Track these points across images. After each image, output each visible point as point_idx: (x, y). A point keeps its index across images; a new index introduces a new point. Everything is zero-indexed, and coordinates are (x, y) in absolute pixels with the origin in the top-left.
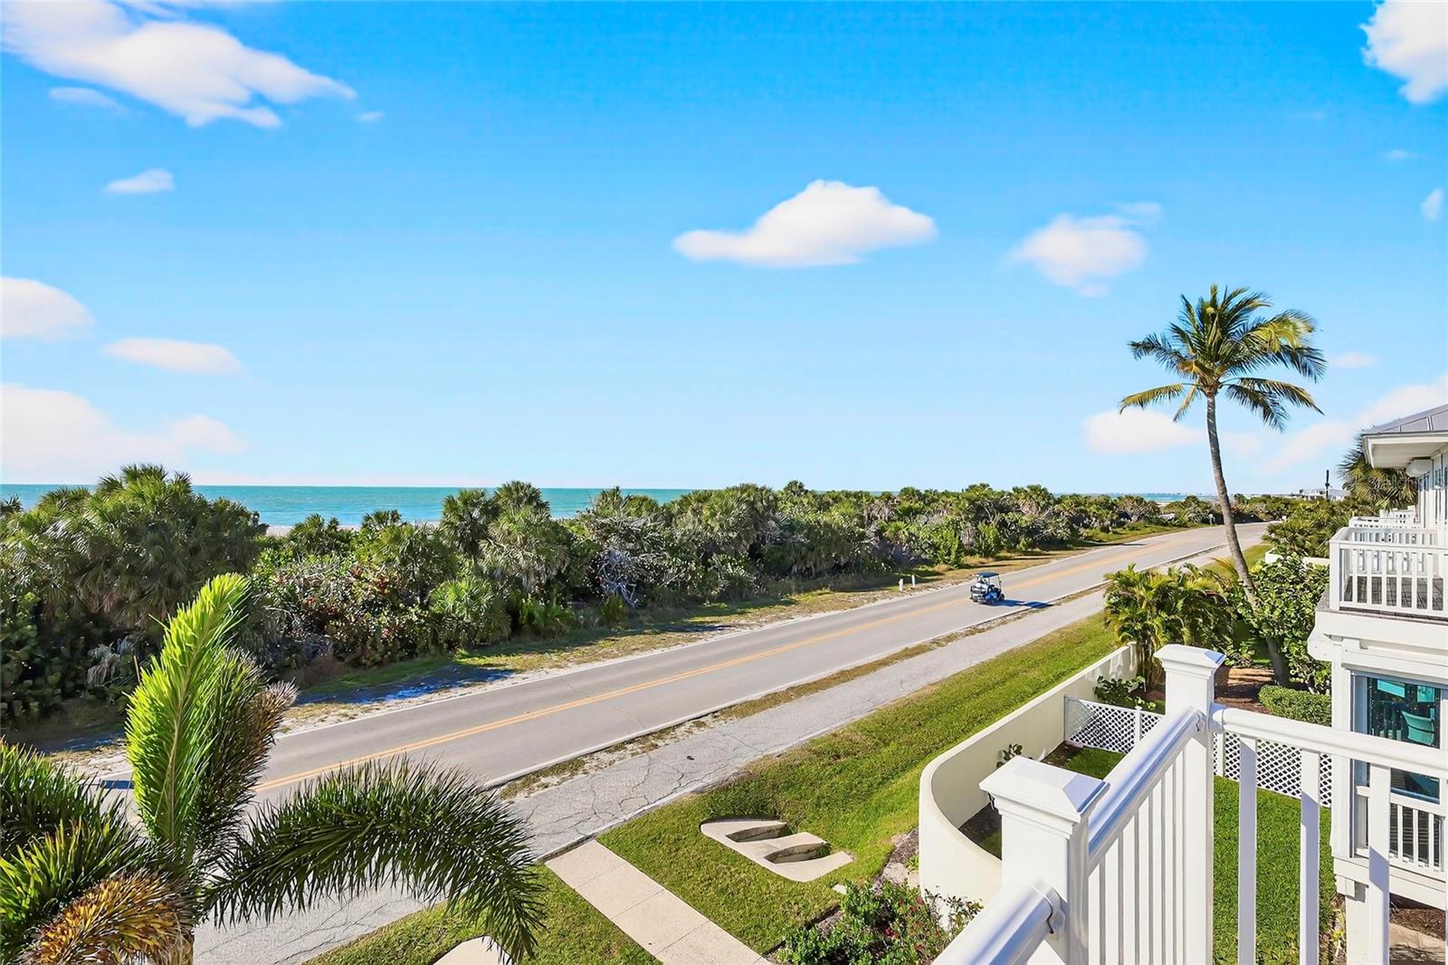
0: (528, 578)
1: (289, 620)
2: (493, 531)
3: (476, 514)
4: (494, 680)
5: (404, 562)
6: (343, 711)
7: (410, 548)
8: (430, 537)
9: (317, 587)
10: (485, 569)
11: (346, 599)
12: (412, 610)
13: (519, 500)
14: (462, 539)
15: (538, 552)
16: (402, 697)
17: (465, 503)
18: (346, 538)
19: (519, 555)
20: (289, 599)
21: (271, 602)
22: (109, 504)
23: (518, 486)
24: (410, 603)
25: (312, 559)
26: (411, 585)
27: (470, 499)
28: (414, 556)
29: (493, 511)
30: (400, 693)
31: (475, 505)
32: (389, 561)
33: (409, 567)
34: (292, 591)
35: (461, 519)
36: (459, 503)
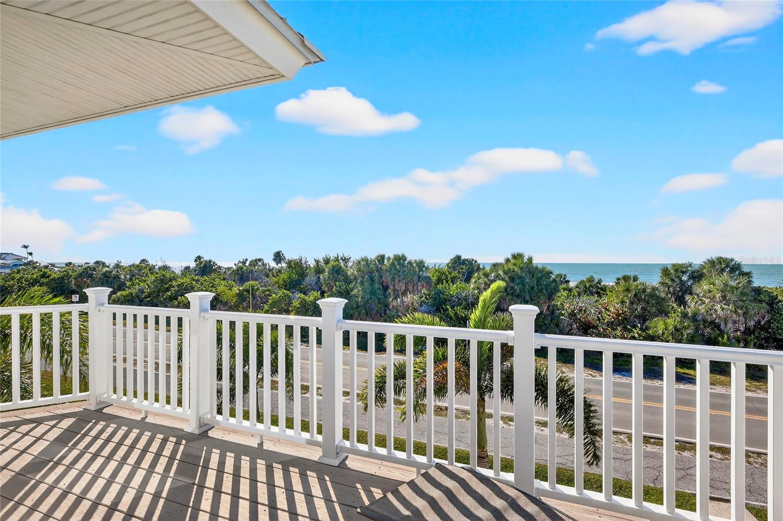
0: (726, 324)
1: (571, 325)
2: (697, 289)
3: (685, 278)
4: (686, 383)
5: (632, 303)
6: (590, 372)
7: (635, 295)
8: (648, 290)
9: (585, 311)
10: (690, 314)
11: (599, 319)
12: (635, 331)
13: (723, 270)
14: (673, 294)
15: (737, 307)
16: (624, 375)
17: (676, 270)
18: (604, 289)
19: (718, 307)
20: (572, 315)
21: (563, 315)
22: (506, 268)
23: (720, 260)
24: (635, 327)
25: (585, 298)
26: (636, 317)
27: (680, 269)
28: (638, 300)
29: (697, 276)
30: (623, 373)
31: (683, 272)
32: (623, 302)
33: (635, 306)
34: (573, 311)
35: (673, 280)
36: (672, 271)
